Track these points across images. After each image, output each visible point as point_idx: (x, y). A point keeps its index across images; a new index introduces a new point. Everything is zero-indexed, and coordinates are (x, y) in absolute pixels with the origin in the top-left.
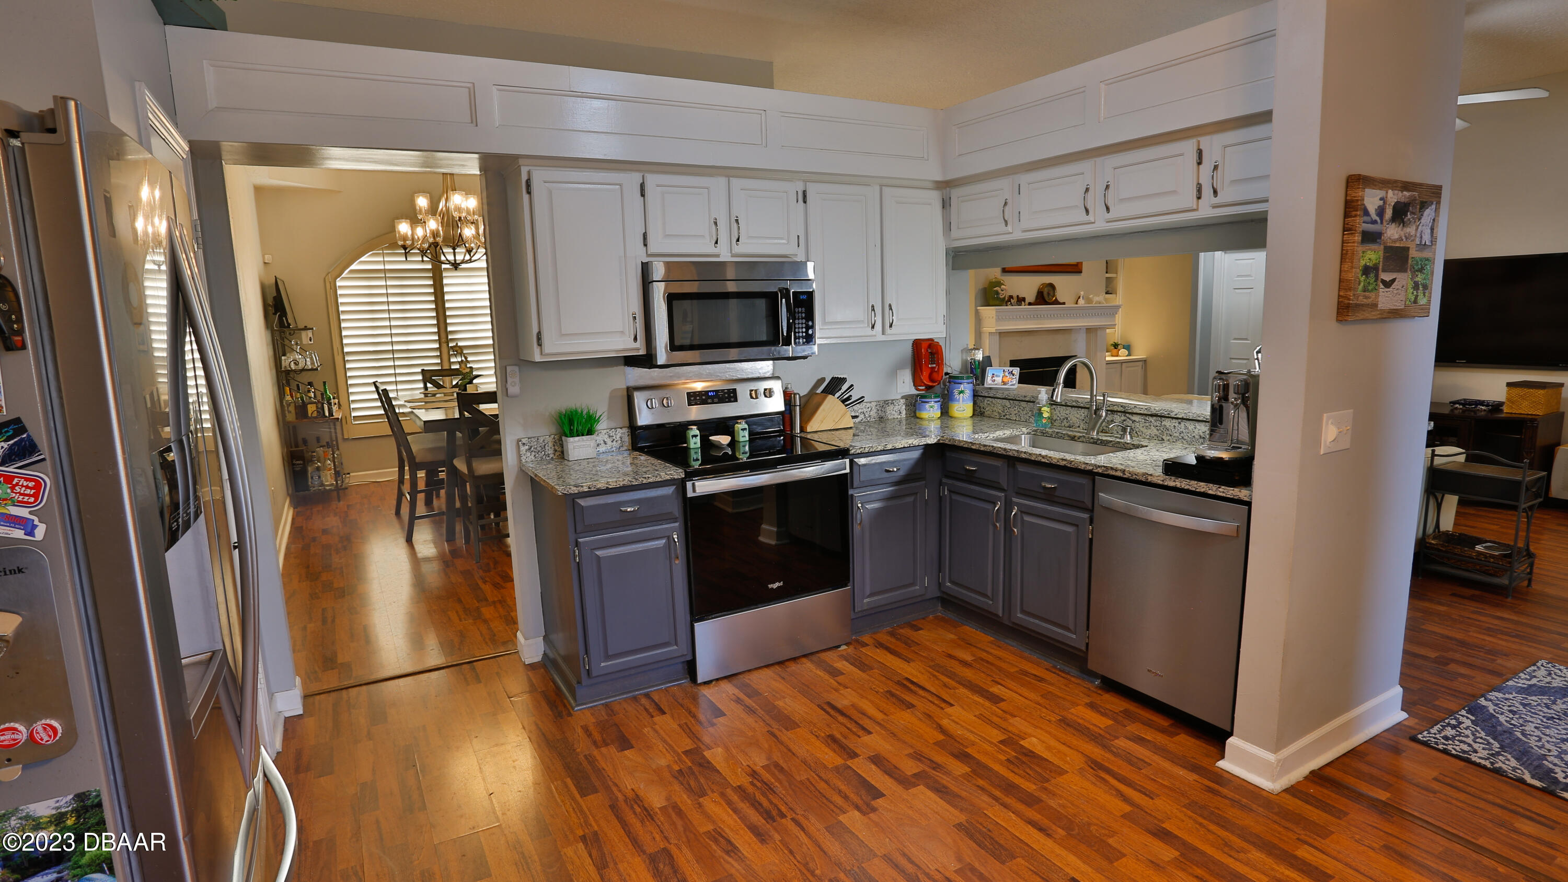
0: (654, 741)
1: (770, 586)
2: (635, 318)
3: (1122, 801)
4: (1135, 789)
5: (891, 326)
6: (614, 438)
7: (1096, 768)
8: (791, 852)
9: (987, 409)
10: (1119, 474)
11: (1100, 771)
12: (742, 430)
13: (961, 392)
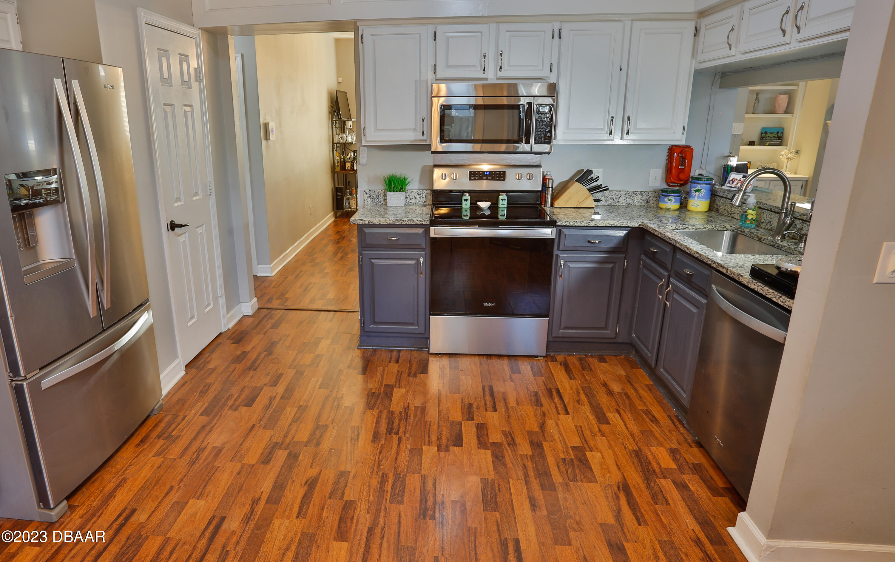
0: (378, 374)
1: (485, 304)
2: (423, 121)
3: (614, 516)
4: (635, 514)
5: (628, 133)
6: (421, 195)
7: (621, 489)
8: (380, 452)
9: (721, 207)
10: (724, 271)
11: (622, 492)
12: (501, 199)
13: (698, 191)
